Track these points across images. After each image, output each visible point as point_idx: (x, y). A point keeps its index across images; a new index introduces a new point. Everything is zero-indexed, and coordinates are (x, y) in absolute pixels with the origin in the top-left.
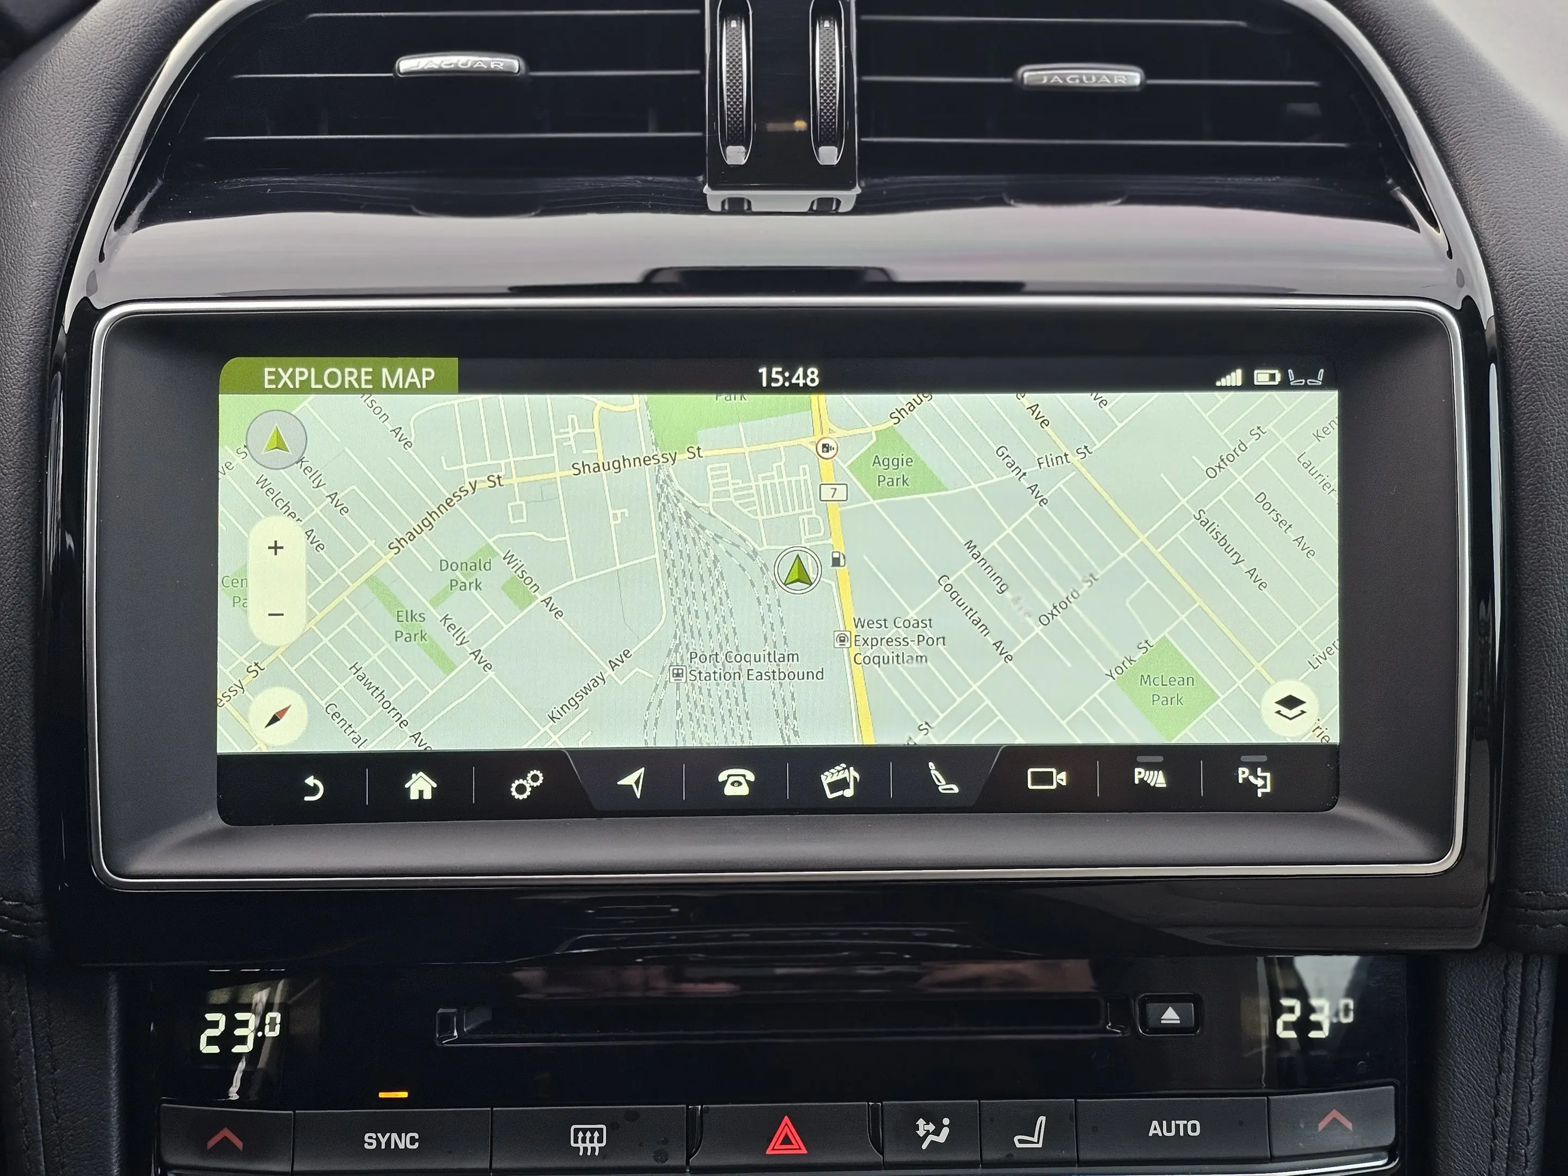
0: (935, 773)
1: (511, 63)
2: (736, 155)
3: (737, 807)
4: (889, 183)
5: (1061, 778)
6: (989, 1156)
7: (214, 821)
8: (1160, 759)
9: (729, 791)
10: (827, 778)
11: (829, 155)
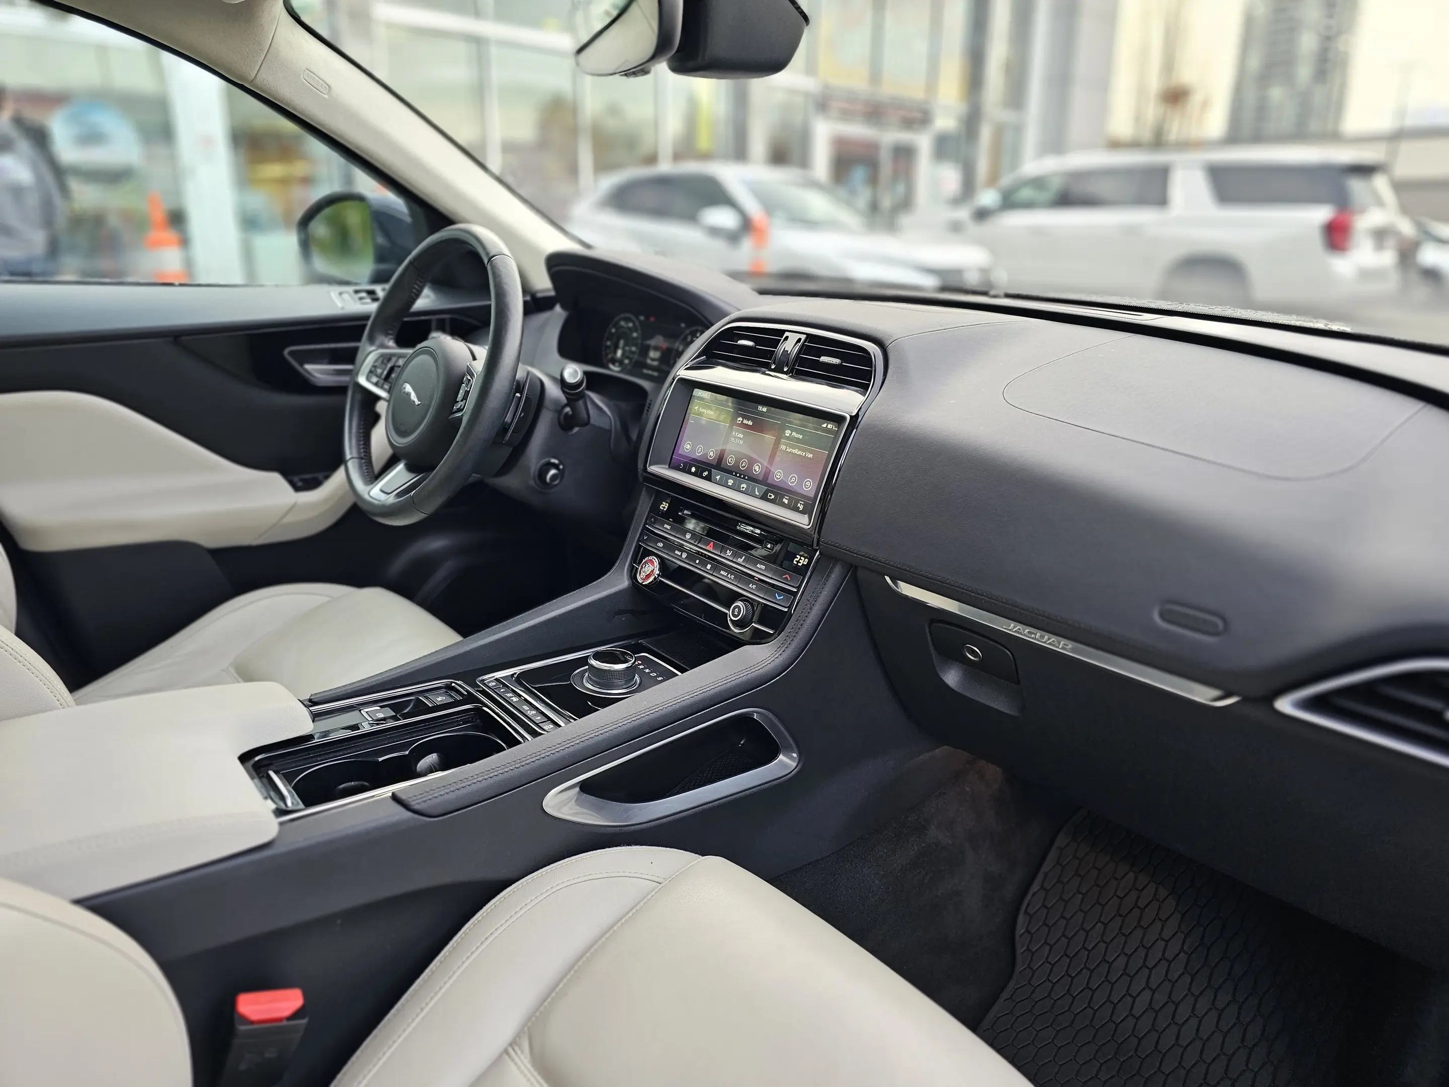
0: (756, 490)
1: (752, 344)
2: (773, 366)
3: (729, 487)
5: (773, 497)
6: (734, 560)
8: (788, 498)
9: (729, 484)
10: (742, 486)
11: (786, 369)
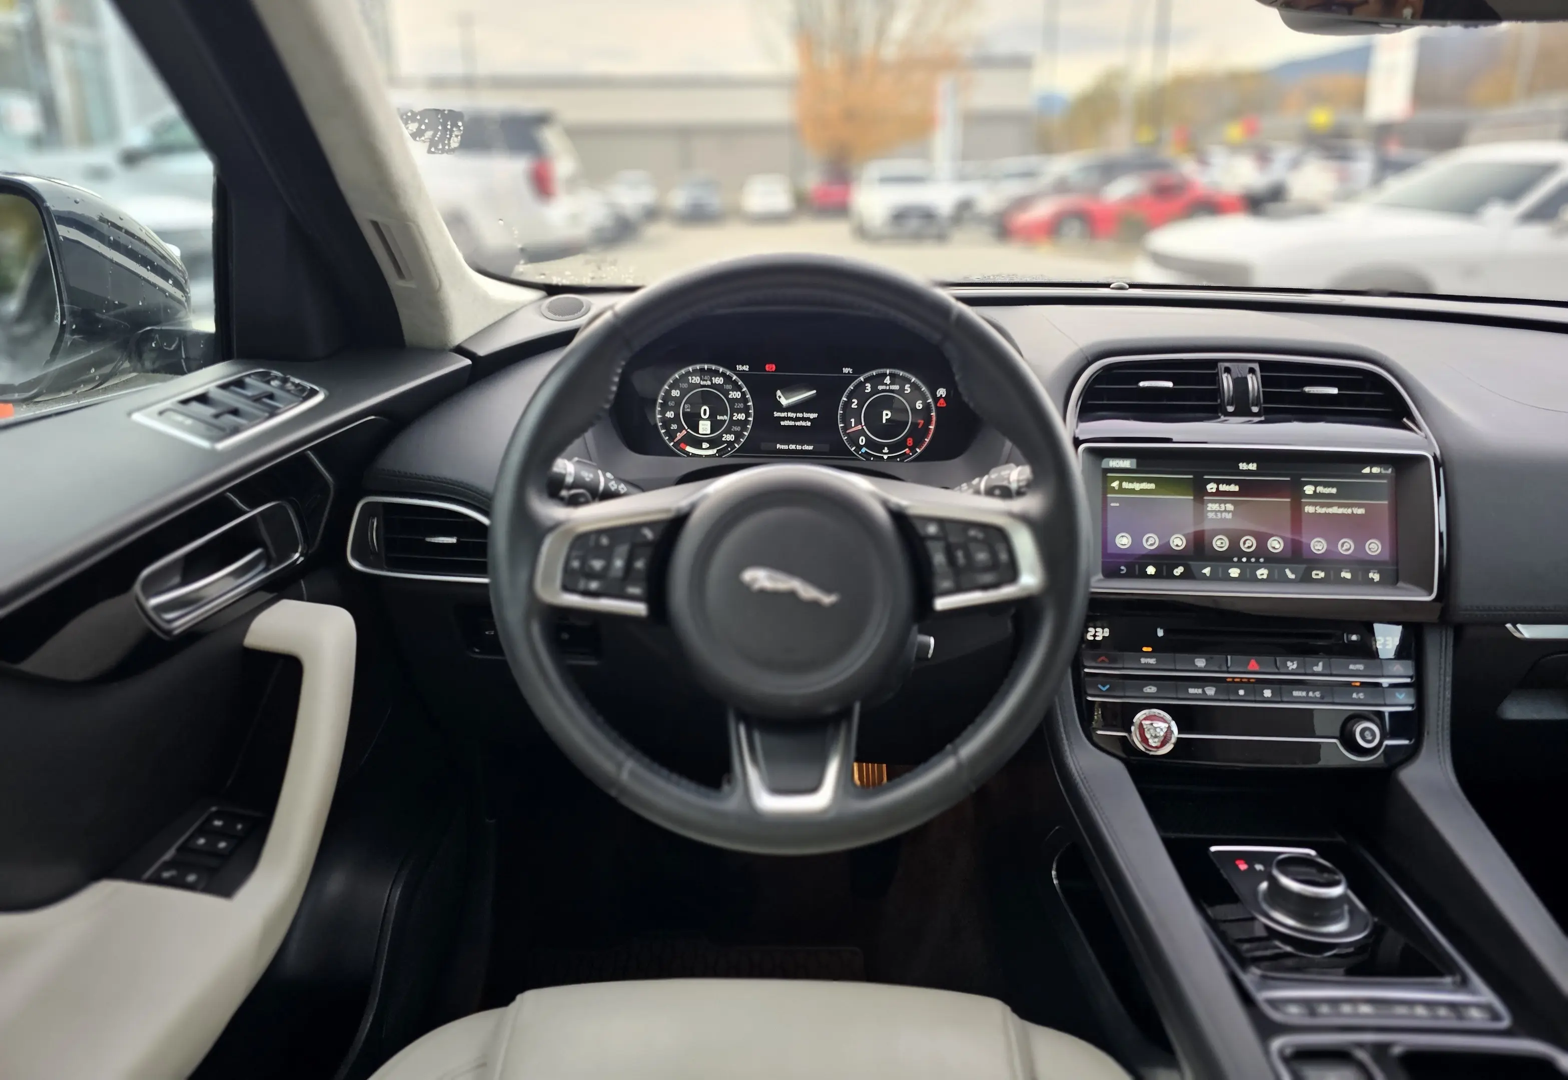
1: (1170, 384)
2: (1230, 409)
3: (1234, 579)
4: (1270, 417)
5: (1322, 575)
6: (1308, 672)
7: (1100, 576)
8: (1349, 570)
9: (1232, 575)
10: (1259, 572)
11: (1255, 409)
